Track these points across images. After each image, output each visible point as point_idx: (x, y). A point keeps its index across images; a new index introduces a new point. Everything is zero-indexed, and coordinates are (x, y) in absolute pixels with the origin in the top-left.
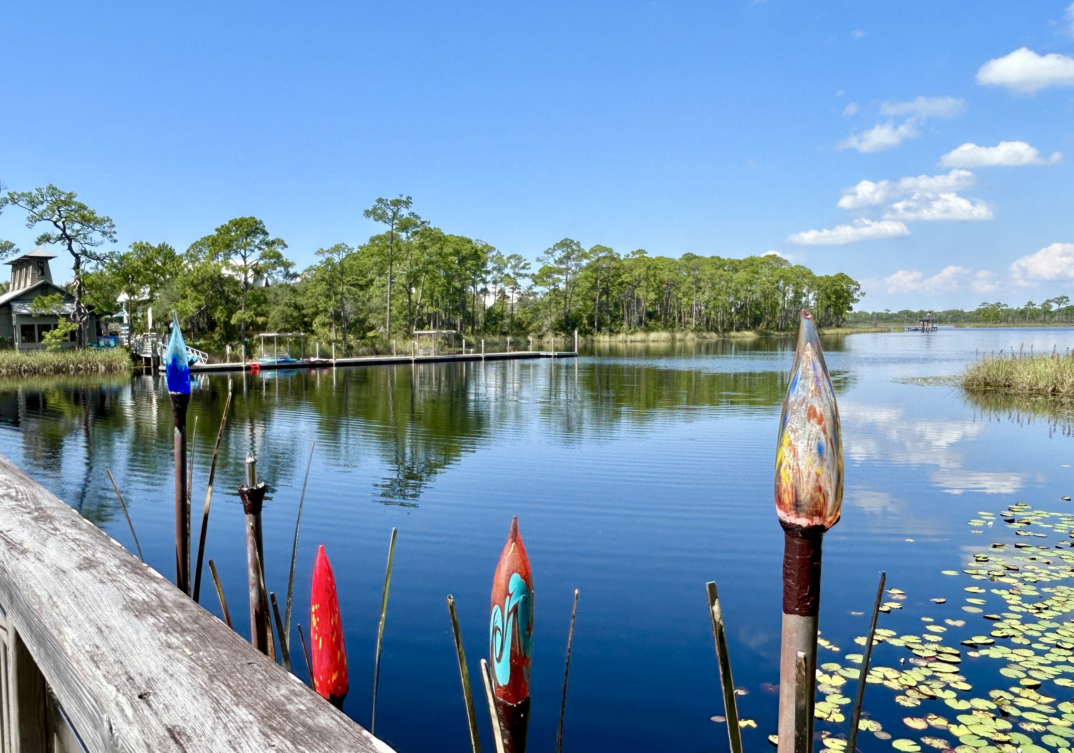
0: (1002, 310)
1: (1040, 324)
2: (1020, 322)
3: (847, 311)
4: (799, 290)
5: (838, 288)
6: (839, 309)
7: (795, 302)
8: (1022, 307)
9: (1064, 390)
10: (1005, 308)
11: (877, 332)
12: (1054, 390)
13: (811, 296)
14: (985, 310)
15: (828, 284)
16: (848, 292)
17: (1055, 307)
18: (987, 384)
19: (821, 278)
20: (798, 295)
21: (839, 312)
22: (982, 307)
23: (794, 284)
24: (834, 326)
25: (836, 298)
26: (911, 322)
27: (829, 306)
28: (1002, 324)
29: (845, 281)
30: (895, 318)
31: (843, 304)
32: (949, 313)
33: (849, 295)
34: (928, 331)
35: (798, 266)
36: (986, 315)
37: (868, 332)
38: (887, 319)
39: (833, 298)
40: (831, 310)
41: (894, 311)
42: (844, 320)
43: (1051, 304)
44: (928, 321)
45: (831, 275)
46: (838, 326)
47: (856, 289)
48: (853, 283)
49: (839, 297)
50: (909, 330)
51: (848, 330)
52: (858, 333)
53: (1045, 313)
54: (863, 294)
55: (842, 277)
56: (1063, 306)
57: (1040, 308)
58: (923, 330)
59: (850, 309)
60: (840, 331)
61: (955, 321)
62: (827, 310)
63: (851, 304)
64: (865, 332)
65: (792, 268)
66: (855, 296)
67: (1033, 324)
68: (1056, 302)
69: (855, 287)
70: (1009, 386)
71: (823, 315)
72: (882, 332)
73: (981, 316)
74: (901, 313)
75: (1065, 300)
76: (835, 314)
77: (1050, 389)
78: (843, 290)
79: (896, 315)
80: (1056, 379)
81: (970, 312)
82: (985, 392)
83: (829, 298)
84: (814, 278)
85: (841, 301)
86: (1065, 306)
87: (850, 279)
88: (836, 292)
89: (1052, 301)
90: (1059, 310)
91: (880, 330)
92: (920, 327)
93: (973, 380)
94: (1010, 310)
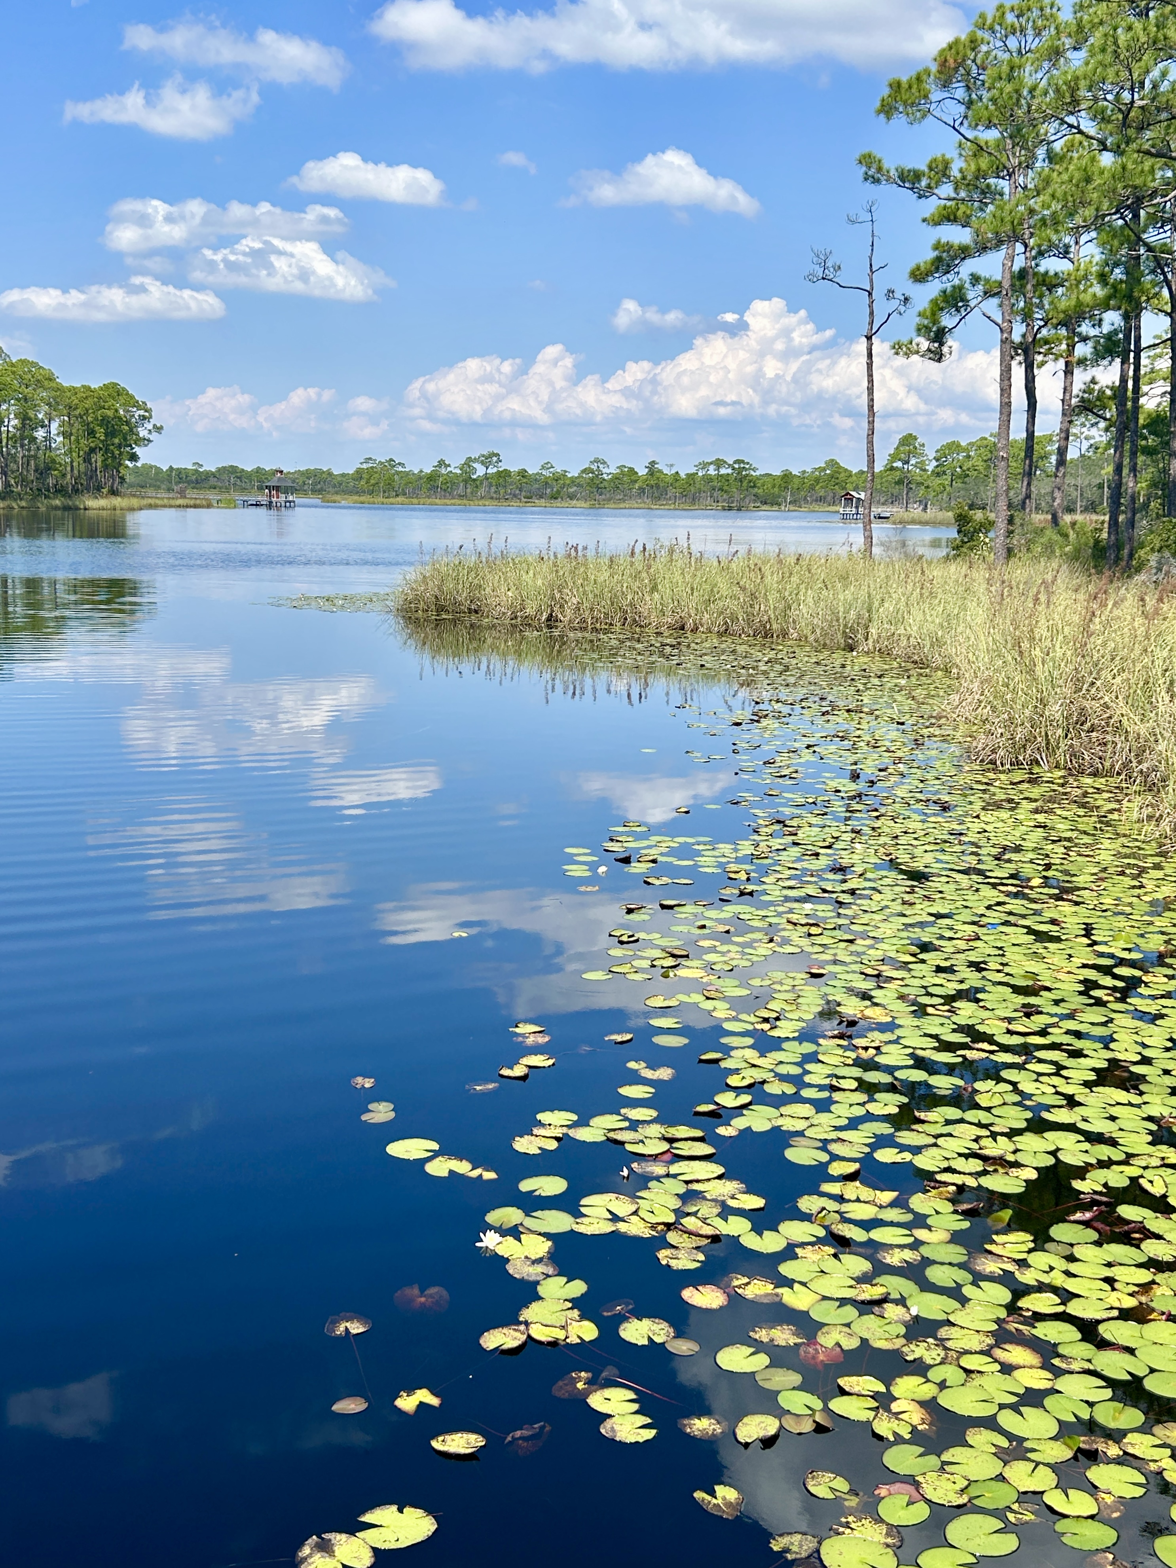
0: (398, 473)
1: (459, 502)
2: (429, 497)
3: (128, 462)
4: (31, 414)
5: (110, 413)
6: (114, 457)
7: (22, 438)
8: (428, 470)
9: (567, 616)
10: (400, 469)
11: (187, 506)
12: (549, 619)
13: (54, 427)
14: (371, 471)
15: (88, 403)
16: (128, 423)
17: (480, 470)
18: (440, 609)
19: (74, 390)
20: (27, 423)
21: (113, 464)
22: (365, 466)
23: (18, 400)
24: (105, 491)
25: (106, 435)
26: (243, 489)
27: (92, 450)
28: (400, 499)
29: (122, 399)
30: (213, 481)
31: (119, 446)
32: (307, 474)
33: (131, 430)
34: (278, 508)
35: (23, 362)
36: (372, 482)
37: (171, 506)
38: (197, 482)
39: (100, 433)
40: (98, 459)
41: (210, 466)
42: (122, 479)
43: (475, 465)
44: (277, 489)
45: (94, 386)
46: (114, 493)
47: (144, 418)
48: (136, 404)
49: (111, 433)
50: (246, 504)
51: (135, 502)
52: (150, 507)
53: (466, 481)
54: (158, 429)
55: (116, 392)
56: (492, 470)
57: (459, 471)
58: (270, 506)
59: (134, 457)
60: (117, 501)
61: (320, 491)
62: (87, 460)
63: (137, 450)
64: (165, 506)
65: (13, 365)
66: (143, 433)
67: (448, 502)
68: (482, 463)
69: (142, 412)
70: (476, 612)
71: (82, 468)
72: (195, 506)
73: (363, 482)
74: (222, 470)
75: (495, 459)
76: (106, 467)
77: (544, 617)
78: (120, 418)
79: (213, 475)
80: (553, 598)
81: (343, 475)
82: (438, 623)
83: (92, 433)
84: (59, 389)
85: (116, 441)
86: (495, 470)
87: (132, 397)
88: (104, 422)
89: (476, 460)
90: (486, 477)
91: (192, 502)
92: (264, 500)
93: (417, 599)
94: (407, 474)
